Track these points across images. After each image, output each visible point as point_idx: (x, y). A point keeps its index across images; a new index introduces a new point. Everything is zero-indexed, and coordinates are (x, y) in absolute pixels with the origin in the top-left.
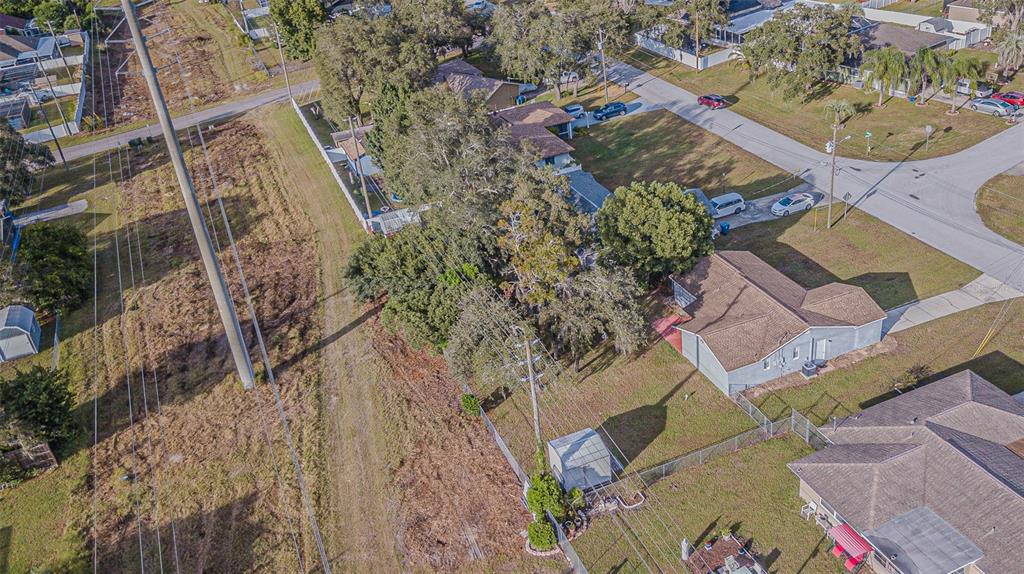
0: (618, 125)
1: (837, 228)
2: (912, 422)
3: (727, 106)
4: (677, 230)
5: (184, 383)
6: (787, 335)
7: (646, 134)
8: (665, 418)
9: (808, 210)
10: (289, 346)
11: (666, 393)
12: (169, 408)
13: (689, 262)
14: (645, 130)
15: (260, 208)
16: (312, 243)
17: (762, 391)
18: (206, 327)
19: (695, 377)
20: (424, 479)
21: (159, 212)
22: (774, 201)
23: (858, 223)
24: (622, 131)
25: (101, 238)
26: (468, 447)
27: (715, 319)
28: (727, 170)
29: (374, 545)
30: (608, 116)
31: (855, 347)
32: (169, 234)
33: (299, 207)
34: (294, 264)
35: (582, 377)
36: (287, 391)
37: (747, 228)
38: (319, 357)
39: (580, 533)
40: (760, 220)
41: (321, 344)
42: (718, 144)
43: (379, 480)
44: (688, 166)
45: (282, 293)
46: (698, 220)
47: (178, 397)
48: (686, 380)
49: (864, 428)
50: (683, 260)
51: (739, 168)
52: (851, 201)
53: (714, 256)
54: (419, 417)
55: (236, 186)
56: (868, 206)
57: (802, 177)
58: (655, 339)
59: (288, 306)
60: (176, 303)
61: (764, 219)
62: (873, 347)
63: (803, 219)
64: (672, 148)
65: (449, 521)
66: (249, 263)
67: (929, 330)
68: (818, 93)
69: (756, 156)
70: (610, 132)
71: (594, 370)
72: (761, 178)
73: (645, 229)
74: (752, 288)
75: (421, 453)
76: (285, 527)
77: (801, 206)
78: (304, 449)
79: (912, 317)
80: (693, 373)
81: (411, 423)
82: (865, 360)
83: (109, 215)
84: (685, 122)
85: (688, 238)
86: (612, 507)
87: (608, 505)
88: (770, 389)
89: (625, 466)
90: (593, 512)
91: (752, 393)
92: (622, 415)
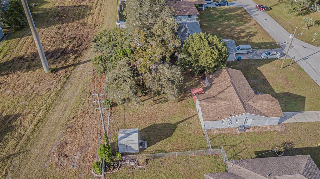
0: (222, 9)
1: (284, 69)
2: (268, 176)
3: (266, 10)
4: (209, 56)
5: (30, 65)
6: (235, 113)
7: (230, 15)
8: (174, 131)
9: (276, 59)
10: (68, 62)
11: (181, 120)
12: (20, 73)
13: (212, 69)
14: (231, 13)
15: (92, 11)
16: (99, 27)
17: (218, 131)
18: (50, 47)
19: (195, 117)
20: (76, 127)
21: (63, 5)
22: (264, 52)
23: (294, 69)
24: (223, 12)
25: (42, 9)
26: (98, 119)
27: (212, 96)
28: (253, 35)
29: (44, 148)
30: (220, 5)
31: (266, 124)
32: (61, 13)
33: (103, 14)
34: (90, 33)
35: (154, 104)
36: (57, 77)
37: (248, 60)
38: (75, 68)
39: (114, 171)
40: (255, 58)
41: (79, 64)
42: (255, 24)
43: (63, 122)
44: (239, 30)
45: (79, 42)
46: (221, 54)
47: (25, 70)
48: (191, 117)
49: (245, 169)
50: (209, 68)
51: (258, 35)
52: (295, 60)
53: (224, 70)
54: (89, 102)
55: (90, 2)
56: (302, 64)
57: (280, 45)
58: (189, 96)
59: (77, 47)
60: (47, 36)
61: (257, 58)
62: (274, 126)
63: (272, 62)
64: (236, 22)
65: (74, 147)
66: (77, 29)
67: (302, 126)
68: (304, 13)
69: (267, 32)
70: (219, 11)
71: (159, 103)
72: (264, 41)
73: (198, 52)
74: (232, 88)
75: (82, 116)
76: (21, 130)
77: (274, 57)
78: (47, 101)
79: (297, 118)
80: (196, 115)
81: (86, 103)
82: (267, 131)
83: (49, 2)
84: (247, 13)
85: (213, 61)
86: (132, 164)
87: (131, 162)
88: (221, 132)
89: (148, 147)
90: (124, 163)
91: (214, 131)
92: (159, 124)
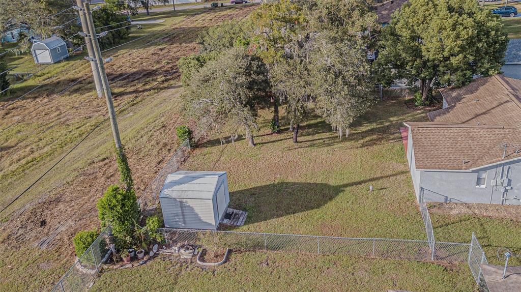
5: (80, 88)
8: (331, 199)
10: (150, 85)
11: (356, 180)
12: (56, 97)
17: (465, 210)
19: (401, 177)
20: (100, 174)
25: (149, 32)
35: (296, 147)
38: (157, 93)
41: (168, 88)
43: (78, 165)
47: (67, 93)
48: (388, 176)
53: (495, 78)
54: (153, 137)
65: (70, 209)
78: (72, 133)
80: (402, 173)
81: (145, 139)
83: (165, 24)
86: (186, 255)
87: (182, 251)
88: (477, 211)
89: (245, 224)
90: (165, 252)
91: (451, 209)
92: (294, 184)
